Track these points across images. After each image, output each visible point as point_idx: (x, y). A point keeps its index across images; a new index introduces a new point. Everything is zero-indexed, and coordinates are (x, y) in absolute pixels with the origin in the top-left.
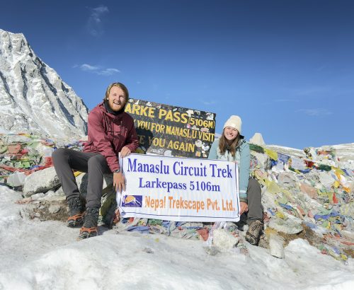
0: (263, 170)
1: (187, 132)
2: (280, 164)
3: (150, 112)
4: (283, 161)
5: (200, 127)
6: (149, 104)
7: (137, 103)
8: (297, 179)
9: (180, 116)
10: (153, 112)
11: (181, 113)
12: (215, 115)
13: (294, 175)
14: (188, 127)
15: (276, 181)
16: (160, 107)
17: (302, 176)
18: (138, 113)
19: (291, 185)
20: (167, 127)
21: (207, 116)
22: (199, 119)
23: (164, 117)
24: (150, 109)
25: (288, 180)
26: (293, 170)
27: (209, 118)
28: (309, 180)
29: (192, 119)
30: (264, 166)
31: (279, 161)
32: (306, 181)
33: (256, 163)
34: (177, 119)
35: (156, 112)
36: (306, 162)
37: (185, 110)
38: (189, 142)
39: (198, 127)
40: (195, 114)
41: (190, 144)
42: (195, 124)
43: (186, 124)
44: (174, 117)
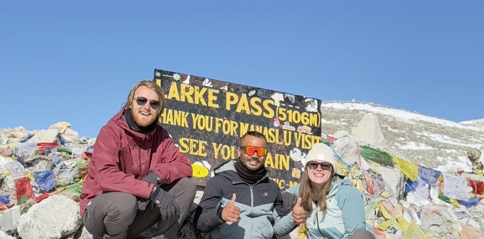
0: (394, 201)
1: (274, 133)
2: (422, 188)
3: (212, 98)
4: (427, 181)
5: (296, 125)
6: (206, 83)
7: (187, 81)
8: (455, 218)
9: (261, 105)
10: (215, 98)
11: (263, 100)
12: (319, 102)
13: (450, 211)
14: (276, 124)
15: (419, 222)
16: (226, 88)
17: (464, 212)
18: (190, 101)
19: (444, 229)
20: (242, 124)
21: (305, 105)
22: (294, 109)
23: (234, 107)
24: (211, 92)
25: (438, 220)
26: (446, 199)
27: (309, 108)
28: (477, 220)
29: (281, 109)
30: (396, 193)
31: (421, 182)
32: (472, 222)
33: (382, 187)
34: (256, 110)
35: (221, 98)
36: (471, 183)
37: (269, 93)
38: (279, 152)
39: (292, 124)
40: (287, 100)
41: (282, 157)
42: (287, 120)
43: (272, 120)
44: (251, 107)
